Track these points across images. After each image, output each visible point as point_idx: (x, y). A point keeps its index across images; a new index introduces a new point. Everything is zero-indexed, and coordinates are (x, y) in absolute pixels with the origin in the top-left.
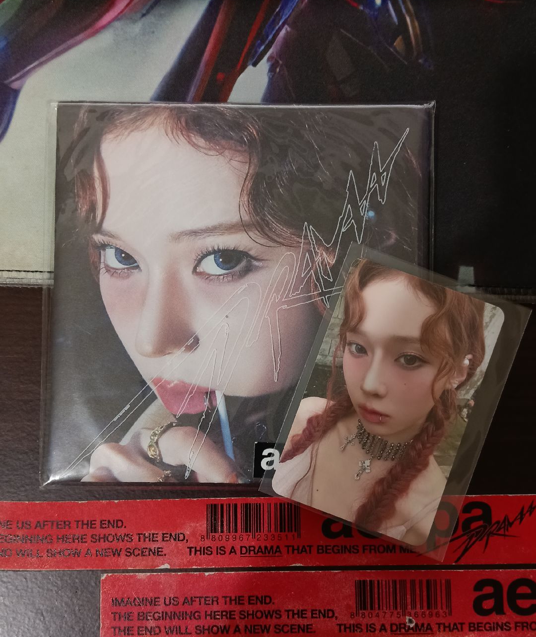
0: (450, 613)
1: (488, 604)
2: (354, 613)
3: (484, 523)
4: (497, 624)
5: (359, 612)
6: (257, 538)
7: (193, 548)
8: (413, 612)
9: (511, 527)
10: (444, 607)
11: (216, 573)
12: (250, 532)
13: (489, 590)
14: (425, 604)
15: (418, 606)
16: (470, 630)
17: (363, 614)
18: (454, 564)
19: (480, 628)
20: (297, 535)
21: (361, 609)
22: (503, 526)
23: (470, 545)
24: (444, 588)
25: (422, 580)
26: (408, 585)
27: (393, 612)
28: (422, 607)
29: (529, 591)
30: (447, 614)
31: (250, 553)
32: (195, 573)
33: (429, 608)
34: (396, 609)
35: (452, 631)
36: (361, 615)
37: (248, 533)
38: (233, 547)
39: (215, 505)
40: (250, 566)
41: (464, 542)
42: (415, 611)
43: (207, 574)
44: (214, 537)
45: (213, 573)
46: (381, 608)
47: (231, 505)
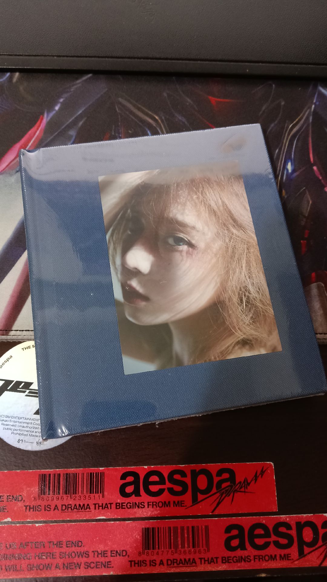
0: (209, 550)
1: (235, 543)
2: (141, 552)
3: (230, 483)
4: (242, 557)
5: (144, 551)
6: (73, 498)
7: (27, 506)
8: (182, 550)
9: (249, 486)
10: (204, 546)
11: (44, 524)
12: (69, 494)
13: (235, 532)
14: (191, 544)
15: (186, 546)
16: (223, 562)
17: (148, 553)
18: (211, 514)
19: (230, 561)
20: (102, 496)
21: (146, 550)
22: (243, 485)
23: (221, 500)
24: (204, 532)
25: (189, 527)
26: (179, 531)
27: (168, 551)
28: (189, 547)
29: (263, 532)
30: (207, 551)
31: (68, 510)
32: (29, 525)
33: (193, 547)
34: (171, 548)
35: (210, 563)
36: (146, 554)
37: (68, 495)
38: (56, 506)
39: (45, 475)
40: (68, 519)
41: (218, 498)
42: (184, 549)
43: (37, 525)
44: (43, 498)
45: (42, 524)
46: (160, 547)
47: (56, 475)
